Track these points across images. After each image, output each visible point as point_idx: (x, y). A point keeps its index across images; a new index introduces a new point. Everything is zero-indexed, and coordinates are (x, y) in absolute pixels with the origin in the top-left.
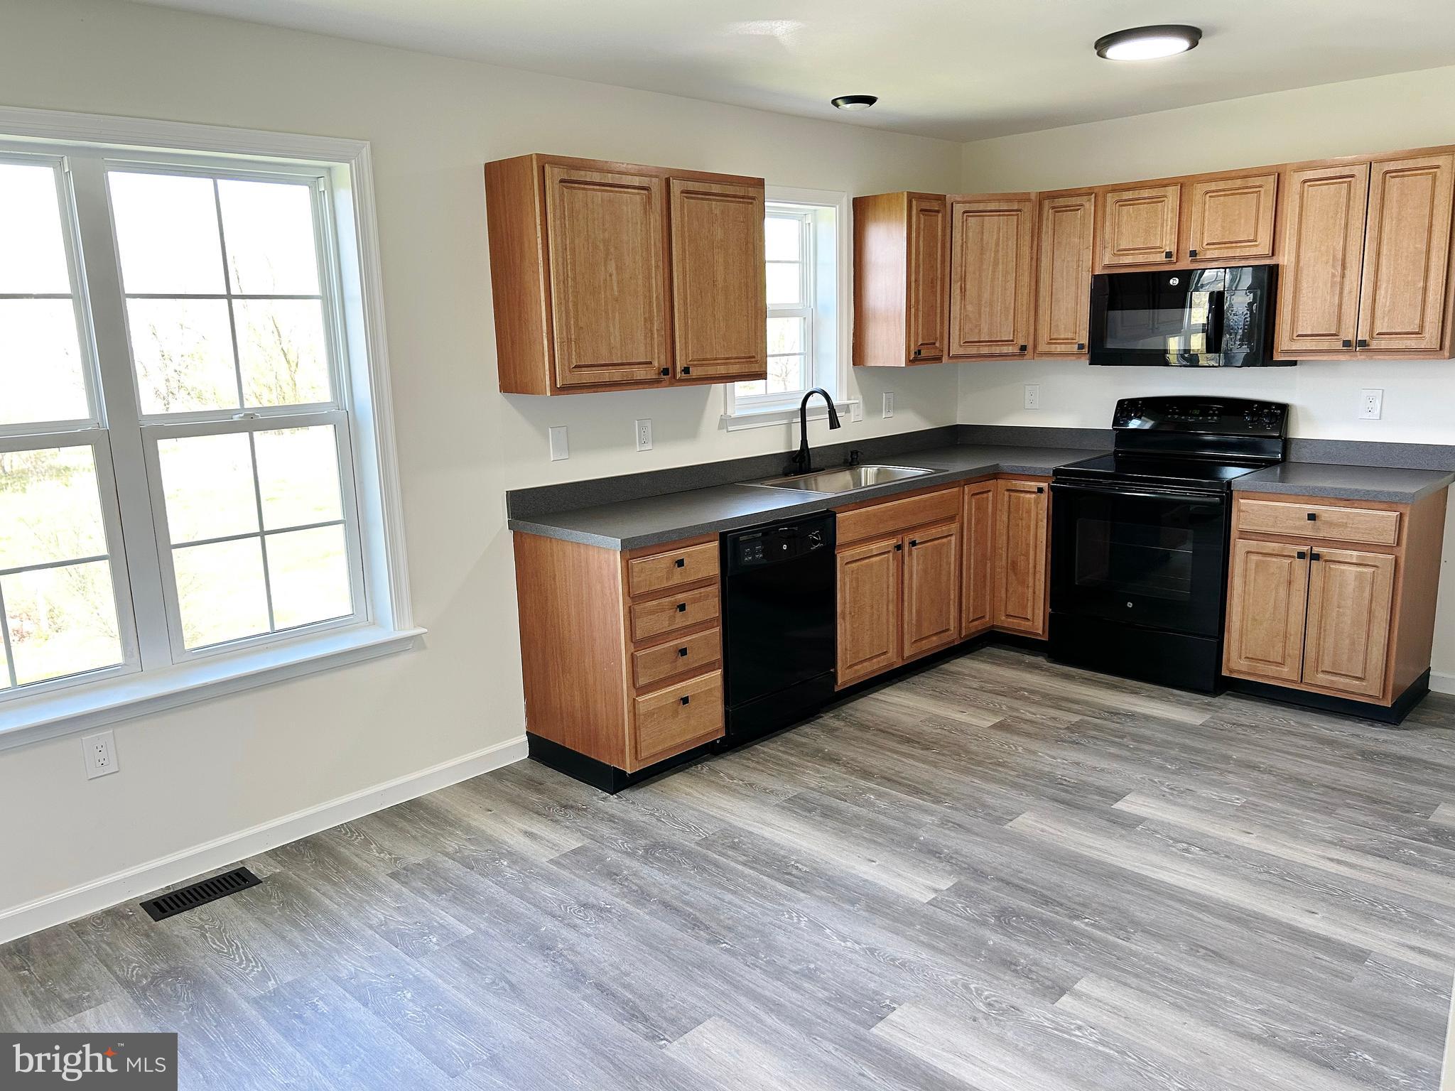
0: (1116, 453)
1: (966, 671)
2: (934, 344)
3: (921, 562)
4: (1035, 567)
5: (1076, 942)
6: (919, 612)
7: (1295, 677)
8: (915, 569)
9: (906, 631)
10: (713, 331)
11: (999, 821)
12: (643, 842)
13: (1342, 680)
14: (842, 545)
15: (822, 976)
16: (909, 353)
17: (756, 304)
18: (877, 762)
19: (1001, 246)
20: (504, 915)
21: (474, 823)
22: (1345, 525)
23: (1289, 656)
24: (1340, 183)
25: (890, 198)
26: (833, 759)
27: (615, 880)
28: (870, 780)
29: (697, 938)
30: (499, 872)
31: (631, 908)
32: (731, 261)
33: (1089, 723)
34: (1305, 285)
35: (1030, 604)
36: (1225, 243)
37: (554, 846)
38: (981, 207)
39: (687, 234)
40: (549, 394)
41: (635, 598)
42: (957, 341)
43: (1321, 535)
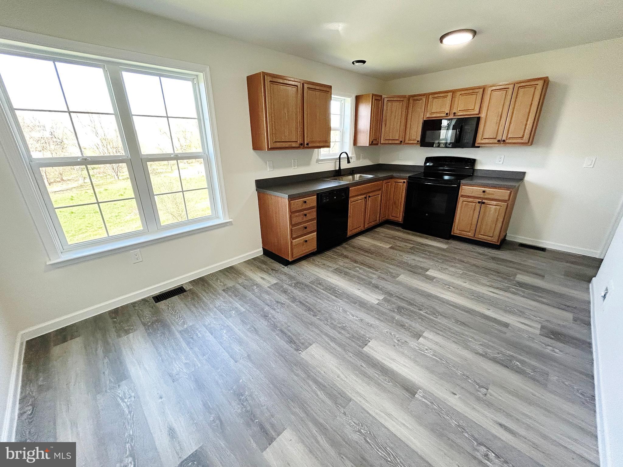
0: (424, 172)
2: (377, 140)
4: (401, 203)
5: (422, 319)
6: (369, 215)
7: (472, 236)
8: (369, 203)
9: (366, 220)
10: (315, 133)
11: (394, 277)
12: (295, 282)
13: (486, 237)
14: (351, 197)
15: (347, 329)
16: (370, 142)
18: (359, 258)
19: (397, 111)
20: (255, 305)
21: (247, 274)
22: (494, 194)
23: (472, 230)
24: (503, 90)
25: (367, 96)
26: (346, 257)
27: (286, 294)
28: (357, 264)
29: (310, 314)
30: (253, 290)
31: (291, 303)
33: (416, 247)
34: (488, 123)
35: (399, 213)
36: (464, 110)
37: (269, 282)
38: (392, 99)
39: (308, 102)
40: (267, 150)
41: (292, 212)
42: (383, 139)
43: (486, 197)
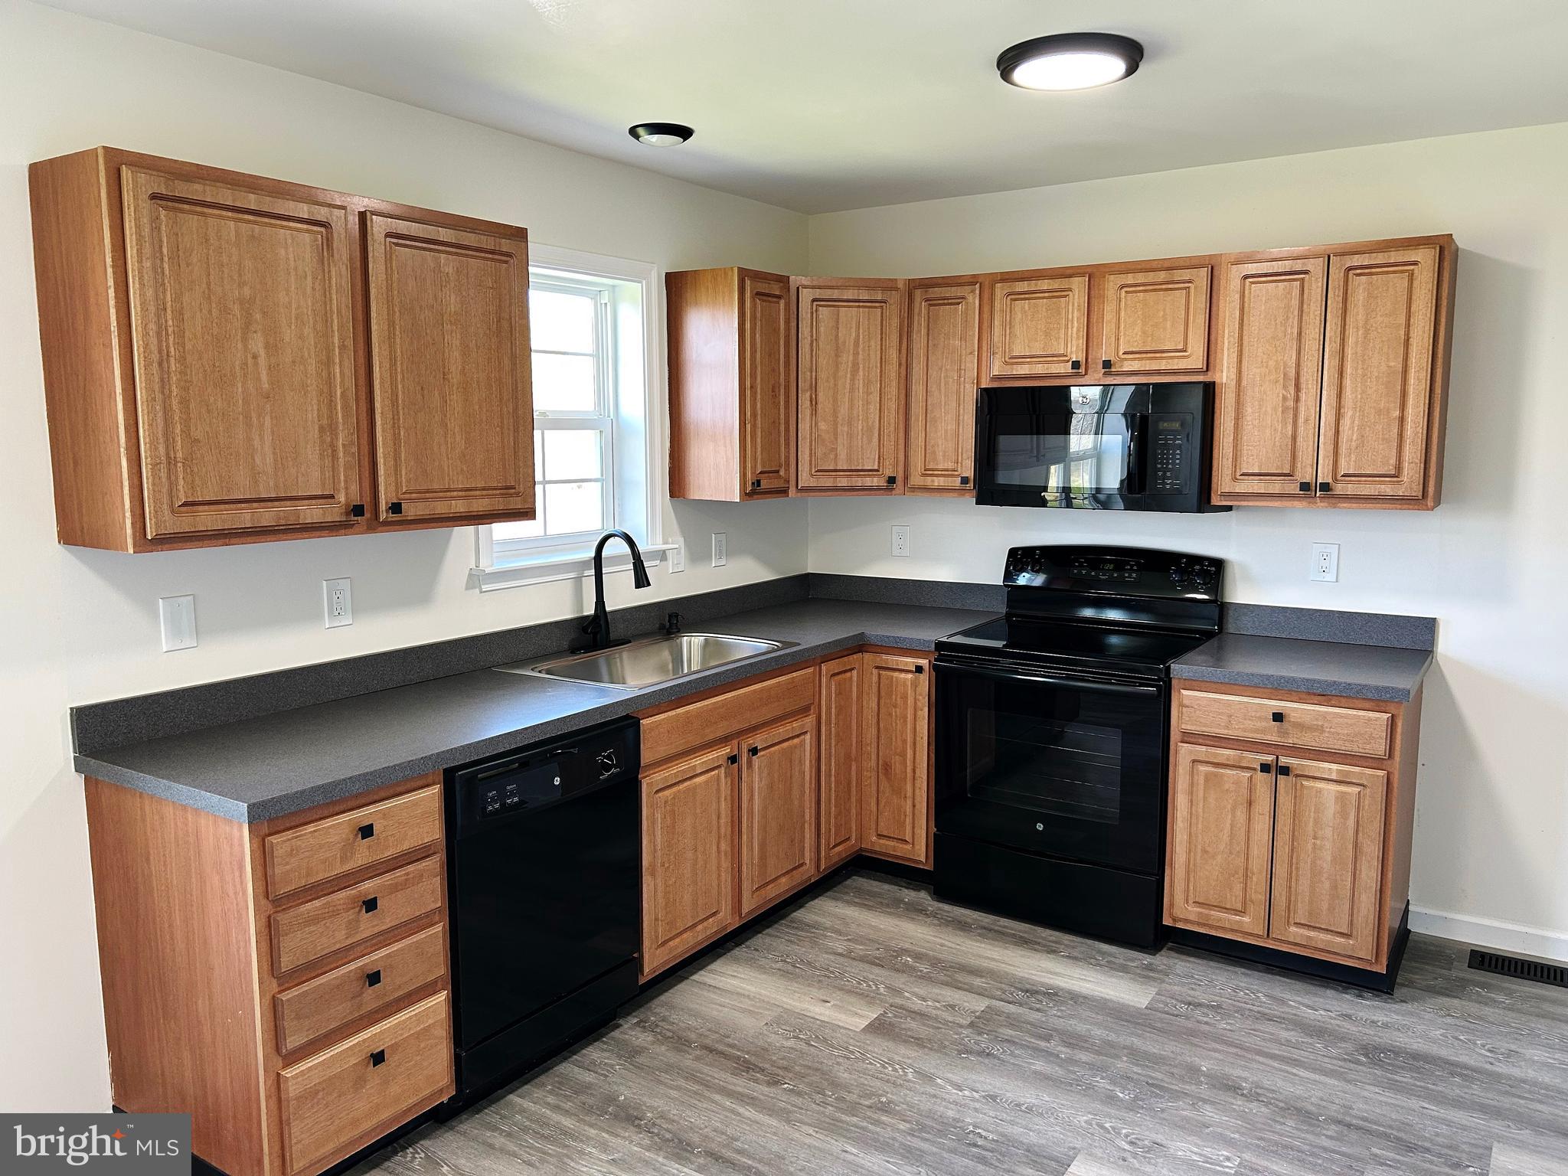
0: (1008, 616)
1: (828, 924)
2: (778, 472)
3: (765, 774)
4: (914, 771)
6: (763, 845)
7: (1260, 930)
8: (756, 786)
9: (744, 875)
10: (443, 448)
13: (1322, 936)
14: (651, 766)
16: (745, 484)
17: (516, 409)
19: (861, 346)
22: (1320, 729)
23: (1252, 901)
24: (1289, 280)
25: (716, 275)
32: (472, 345)
33: (999, 1013)
34: (1249, 410)
35: (908, 820)
36: (1147, 352)
38: (836, 294)
39: (396, 301)
40: (131, 551)
41: (276, 901)
42: (807, 466)
43: (1290, 741)
